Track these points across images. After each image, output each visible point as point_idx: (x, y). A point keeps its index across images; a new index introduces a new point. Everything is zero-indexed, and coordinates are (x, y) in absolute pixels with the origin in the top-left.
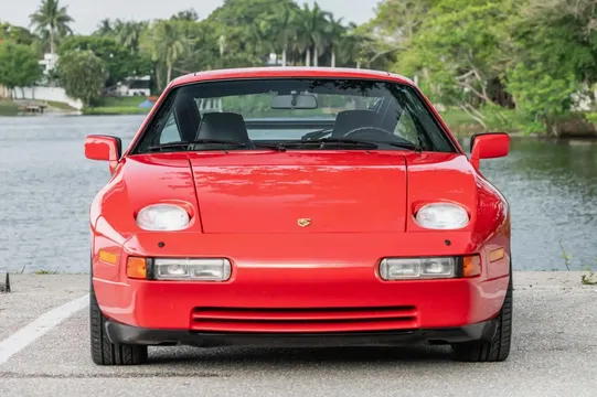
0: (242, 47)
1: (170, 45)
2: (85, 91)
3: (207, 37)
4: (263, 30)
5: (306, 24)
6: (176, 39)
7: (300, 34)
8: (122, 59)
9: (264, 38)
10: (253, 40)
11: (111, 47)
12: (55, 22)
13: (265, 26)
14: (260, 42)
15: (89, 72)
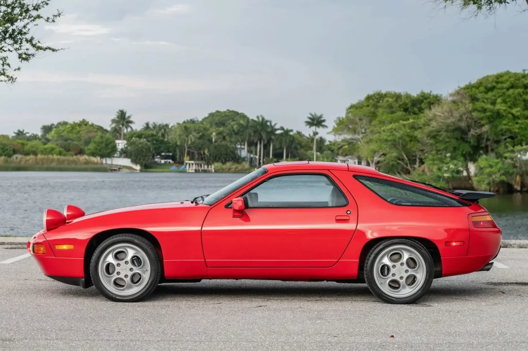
0: (224, 138)
1: (187, 136)
2: (142, 161)
3: (206, 133)
4: (236, 130)
5: (258, 127)
6: (190, 133)
7: (255, 132)
8: (160, 143)
9: (236, 134)
10: (230, 135)
11: (155, 137)
12: (125, 123)
13: (236, 128)
14: (234, 136)
15: (144, 150)
